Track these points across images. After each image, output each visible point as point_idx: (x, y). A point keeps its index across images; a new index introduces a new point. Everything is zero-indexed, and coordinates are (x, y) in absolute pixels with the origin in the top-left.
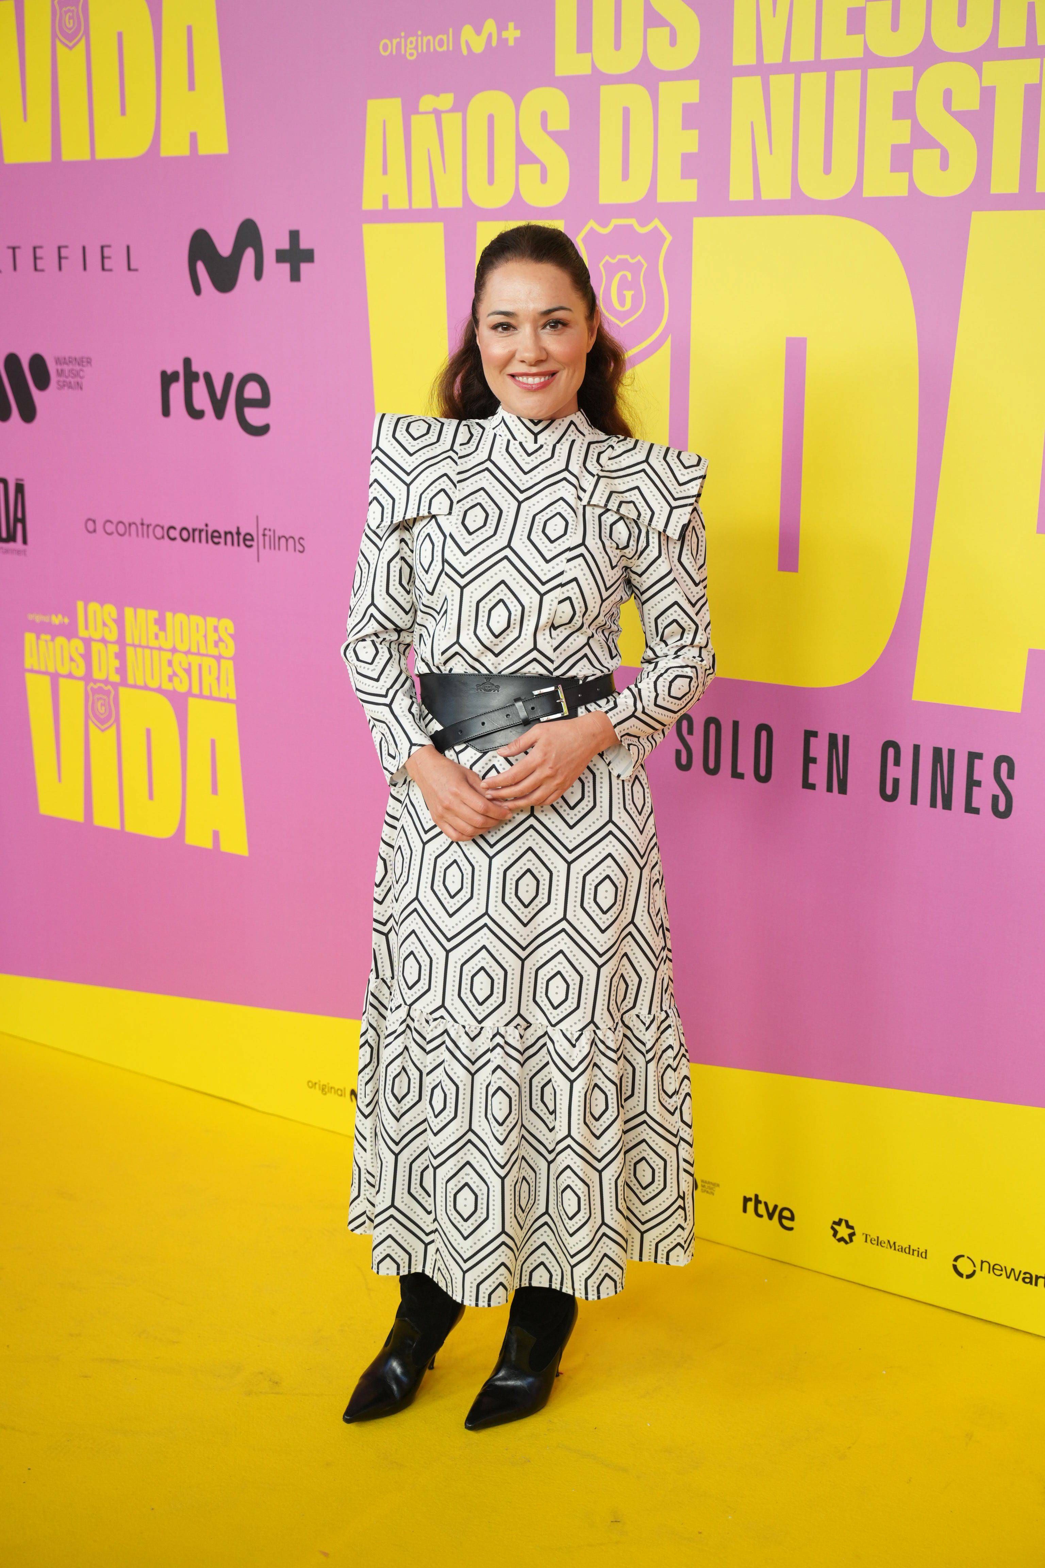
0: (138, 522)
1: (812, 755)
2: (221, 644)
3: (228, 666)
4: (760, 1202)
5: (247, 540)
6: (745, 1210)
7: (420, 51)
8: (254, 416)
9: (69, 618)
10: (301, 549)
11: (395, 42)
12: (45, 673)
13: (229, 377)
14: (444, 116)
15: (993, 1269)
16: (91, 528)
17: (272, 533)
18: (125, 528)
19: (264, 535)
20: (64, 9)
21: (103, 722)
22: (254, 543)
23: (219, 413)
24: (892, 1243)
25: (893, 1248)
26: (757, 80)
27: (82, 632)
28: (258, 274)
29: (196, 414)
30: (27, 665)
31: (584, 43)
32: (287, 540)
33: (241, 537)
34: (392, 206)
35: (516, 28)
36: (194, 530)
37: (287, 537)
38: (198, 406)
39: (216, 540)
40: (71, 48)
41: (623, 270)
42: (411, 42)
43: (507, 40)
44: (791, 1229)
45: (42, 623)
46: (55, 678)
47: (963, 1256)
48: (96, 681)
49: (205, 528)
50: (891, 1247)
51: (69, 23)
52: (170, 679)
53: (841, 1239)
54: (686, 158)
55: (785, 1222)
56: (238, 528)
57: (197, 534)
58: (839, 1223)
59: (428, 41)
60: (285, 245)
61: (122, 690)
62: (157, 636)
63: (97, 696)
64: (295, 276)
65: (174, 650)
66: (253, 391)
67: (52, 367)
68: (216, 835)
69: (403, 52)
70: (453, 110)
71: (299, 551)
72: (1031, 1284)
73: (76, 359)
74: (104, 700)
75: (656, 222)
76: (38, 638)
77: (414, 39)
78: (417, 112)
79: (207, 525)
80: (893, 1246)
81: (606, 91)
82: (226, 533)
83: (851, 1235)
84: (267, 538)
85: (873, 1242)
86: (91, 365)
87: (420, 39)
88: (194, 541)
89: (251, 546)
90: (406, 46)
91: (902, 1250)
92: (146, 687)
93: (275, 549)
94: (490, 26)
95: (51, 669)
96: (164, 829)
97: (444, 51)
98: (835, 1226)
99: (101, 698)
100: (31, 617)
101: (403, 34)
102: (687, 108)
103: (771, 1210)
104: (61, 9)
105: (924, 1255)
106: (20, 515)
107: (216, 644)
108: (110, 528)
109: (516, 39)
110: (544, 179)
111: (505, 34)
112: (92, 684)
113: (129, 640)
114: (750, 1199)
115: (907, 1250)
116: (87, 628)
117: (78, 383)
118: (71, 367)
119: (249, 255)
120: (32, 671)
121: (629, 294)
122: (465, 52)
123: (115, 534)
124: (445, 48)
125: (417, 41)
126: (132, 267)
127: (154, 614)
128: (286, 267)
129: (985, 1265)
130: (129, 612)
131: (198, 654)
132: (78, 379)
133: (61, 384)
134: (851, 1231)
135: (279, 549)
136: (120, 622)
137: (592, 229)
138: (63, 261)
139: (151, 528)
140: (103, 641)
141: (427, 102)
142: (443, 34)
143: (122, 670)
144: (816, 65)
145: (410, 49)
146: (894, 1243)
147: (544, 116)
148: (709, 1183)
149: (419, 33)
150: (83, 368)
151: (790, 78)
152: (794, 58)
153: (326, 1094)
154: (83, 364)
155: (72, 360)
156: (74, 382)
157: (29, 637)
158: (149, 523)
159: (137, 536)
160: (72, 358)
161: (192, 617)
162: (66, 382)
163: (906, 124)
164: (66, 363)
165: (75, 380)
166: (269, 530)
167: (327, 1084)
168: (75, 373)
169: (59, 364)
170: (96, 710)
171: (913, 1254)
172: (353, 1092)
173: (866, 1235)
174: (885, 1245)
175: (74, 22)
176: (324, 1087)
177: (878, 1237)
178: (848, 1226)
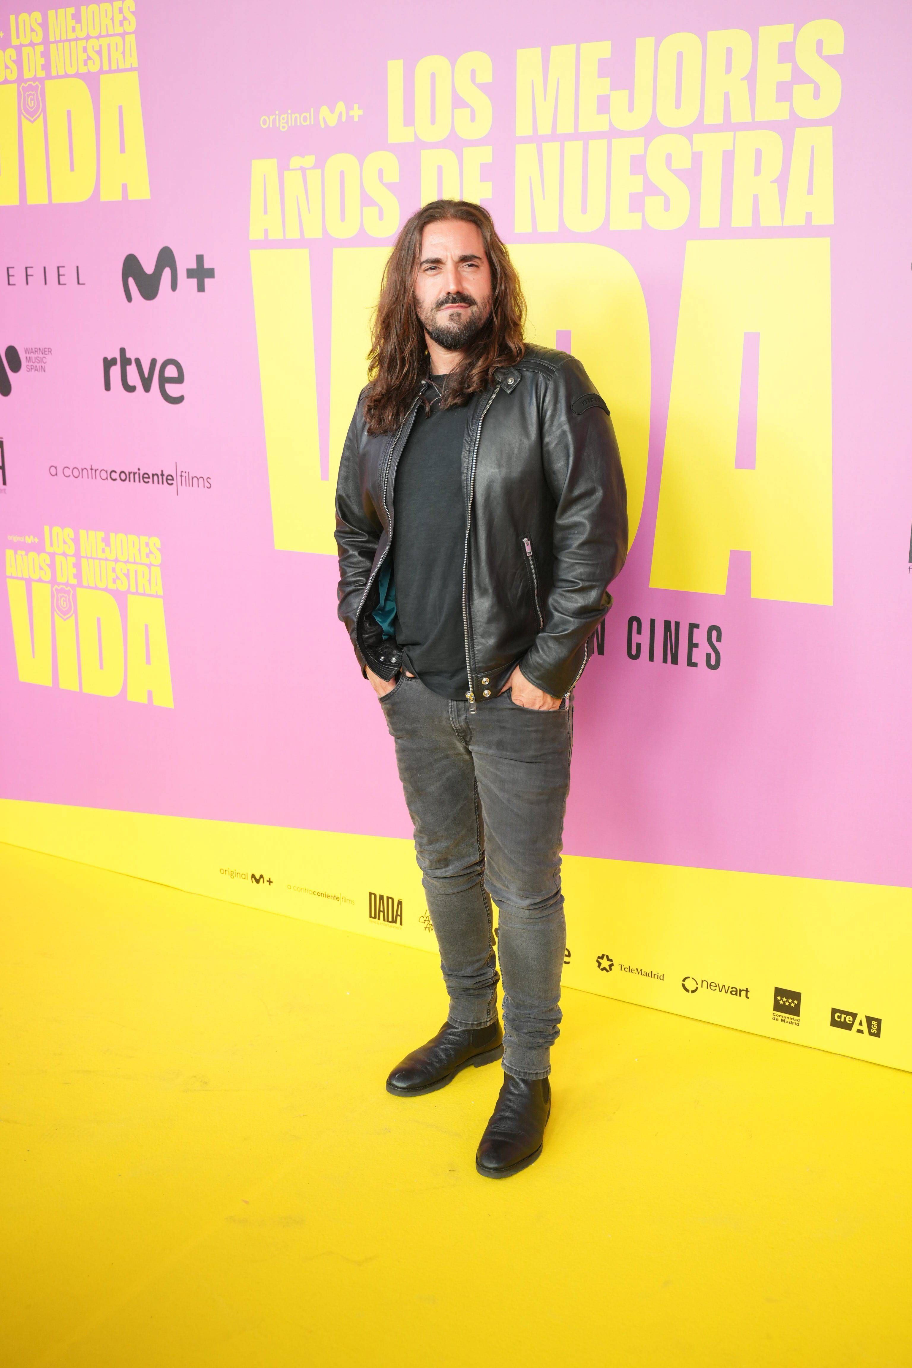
0: (89, 468)
2: (151, 556)
3: (156, 571)
5: (169, 480)
7: (290, 124)
8: (173, 390)
9: (38, 538)
10: (209, 485)
11: (271, 118)
12: (22, 579)
13: (154, 362)
14: (308, 172)
15: (710, 985)
16: (54, 473)
17: (187, 474)
18: (78, 472)
19: (181, 476)
20: (27, 93)
21: (65, 613)
22: (174, 482)
23: (147, 388)
24: (639, 970)
25: (640, 973)
26: (533, 146)
27: (48, 548)
28: (174, 287)
29: (130, 389)
30: (8, 573)
31: (409, 120)
32: (198, 480)
33: (165, 478)
34: (271, 237)
35: (359, 108)
36: (130, 473)
37: (198, 477)
38: (131, 382)
39: (146, 480)
40: (32, 122)
42: (283, 118)
43: (353, 116)
44: (568, 963)
45: (19, 542)
46: (29, 582)
47: (689, 977)
48: (59, 584)
49: (138, 471)
50: (639, 973)
51: (31, 104)
52: (114, 581)
53: (604, 969)
56: (162, 471)
57: (132, 475)
58: (602, 957)
59: (296, 118)
60: (193, 265)
61: (79, 590)
62: (103, 551)
63: (60, 595)
64: (201, 288)
65: (116, 560)
66: (171, 372)
67: (22, 355)
68: (150, 694)
69: (277, 125)
70: (315, 167)
71: (207, 487)
72: (737, 995)
73: (40, 349)
74: (66, 597)
76: (16, 553)
77: (285, 116)
78: (288, 169)
79: (139, 469)
80: (640, 972)
81: (425, 154)
82: (153, 475)
83: (611, 966)
84: (183, 478)
85: (626, 970)
86: (51, 354)
87: (289, 116)
88: (130, 481)
89: (172, 484)
90: (279, 121)
91: (646, 975)
92: (96, 588)
93: (189, 486)
94: (341, 106)
95: (26, 576)
96: (112, 691)
97: (307, 125)
98: (600, 960)
99: (63, 596)
100: (10, 538)
101: (277, 112)
102: (483, 166)
104: (24, 93)
105: (662, 978)
106: (1, 464)
107: (148, 556)
108: (67, 472)
109: (359, 116)
110: (381, 217)
111: (351, 113)
112: (56, 586)
113: (83, 554)
115: (650, 975)
116: (52, 545)
117: (42, 367)
118: (36, 355)
119: (167, 273)
120: (11, 577)
122: (323, 125)
123: (72, 476)
124: (308, 123)
125: (288, 117)
126: (81, 282)
127: (101, 534)
128: (194, 282)
129: (705, 983)
130: (82, 533)
131: (135, 563)
132: (43, 364)
133: (30, 368)
134: (610, 963)
135: (193, 486)
136: (76, 540)
138: (29, 277)
139: (98, 472)
140: (64, 554)
141: (296, 162)
142: (307, 112)
143: (78, 576)
144: (575, 136)
145: (283, 123)
146: (641, 970)
147: (381, 172)
149: (289, 111)
150: (46, 356)
151: (557, 145)
152: (560, 131)
153: (233, 878)
154: (46, 353)
155: (37, 350)
156: (39, 366)
157: (9, 553)
158: (96, 469)
159: (88, 478)
160: (37, 349)
161: (129, 536)
162: (33, 366)
163: (639, 179)
164: (33, 352)
165: (40, 364)
166: (185, 472)
167: (234, 871)
168: (39, 359)
169: (27, 353)
170: (60, 606)
171: (654, 978)
172: (253, 876)
173: (621, 965)
174: (635, 972)
175: (34, 103)
176: (232, 873)
177: (629, 966)
178: (609, 960)
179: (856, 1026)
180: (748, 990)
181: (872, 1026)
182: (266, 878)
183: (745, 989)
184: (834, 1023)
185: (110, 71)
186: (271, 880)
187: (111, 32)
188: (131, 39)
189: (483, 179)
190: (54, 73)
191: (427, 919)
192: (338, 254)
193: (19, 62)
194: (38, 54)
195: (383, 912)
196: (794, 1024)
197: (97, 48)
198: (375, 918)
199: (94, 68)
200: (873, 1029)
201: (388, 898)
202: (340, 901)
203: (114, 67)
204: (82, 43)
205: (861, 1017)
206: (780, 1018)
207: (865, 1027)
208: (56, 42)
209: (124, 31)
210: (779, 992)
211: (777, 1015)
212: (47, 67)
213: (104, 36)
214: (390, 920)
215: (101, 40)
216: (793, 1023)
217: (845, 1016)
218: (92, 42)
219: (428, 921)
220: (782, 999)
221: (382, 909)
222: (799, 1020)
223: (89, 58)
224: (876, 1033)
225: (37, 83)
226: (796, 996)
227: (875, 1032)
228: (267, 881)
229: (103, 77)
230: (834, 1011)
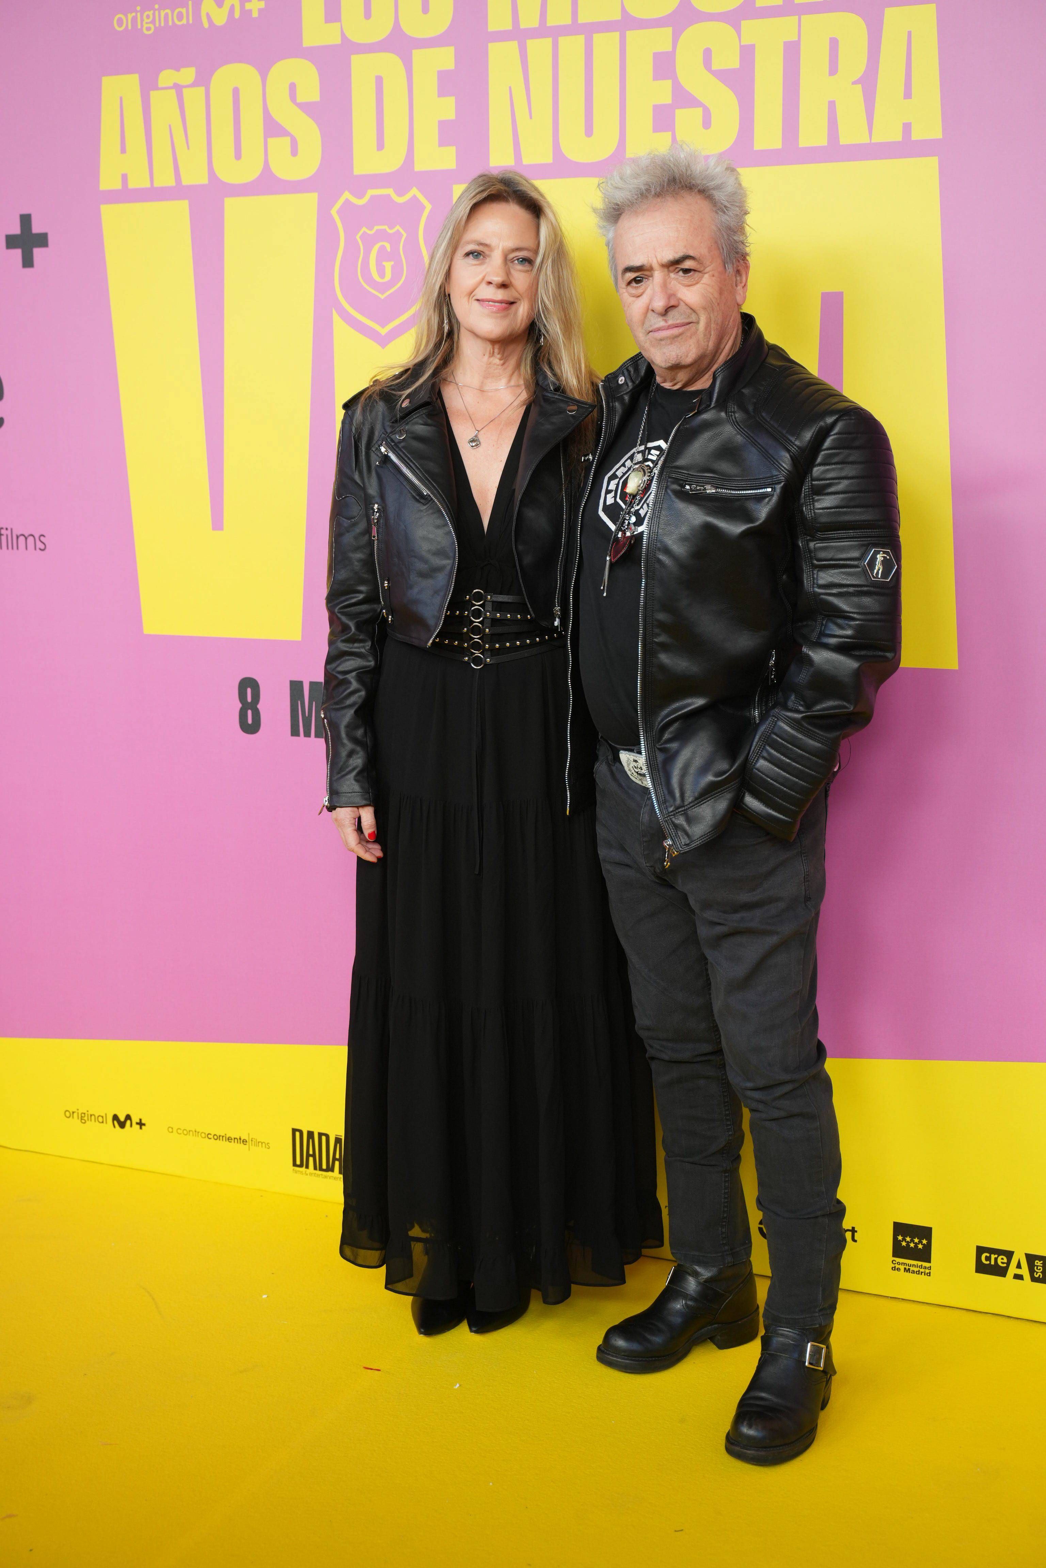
7: (157, 25)
10: (42, 547)
11: (130, 16)
14: (185, 91)
17: (9, 532)
26: (514, 44)
31: (332, 13)
32: (26, 539)
34: (132, 184)
37: (26, 535)
41: (382, 241)
42: (148, 17)
43: (250, 11)
54: (442, 124)
59: (166, 15)
60: (16, 230)
64: (28, 262)
69: (139, 27)
70: (194, 84)
71: (40, 549)
75: (414, 191)
77: (151, 13)
78: (157, 88)
81: (358, 62)
84: (4, 538)
87: (157, 13)
90: (142, 20)
93: (12, 548)
97: (183, 25)
101: (138, 8)
102: (442, 75)
109: (260, 10)
110: (294, 152)
111: (248, 6)
121: (388, 265)
122: (206, 25)
124: (184, 21)
125: (154, 14)
128: (17, 253)
135: (18, 548)
137: (347, 200)
141: (167, 77)
142: (183, 8)
144: (574, 28)
145: (147, 23)
147: (293, 88)
149: (157, 6)
151: (547, 42)
152: (551, 22)
153: (85, 1123)
163: (667, 84)
166: (7, 529)
167: (85, 1112)
172: (115, 1118)
176: (83, 1115)
179: (1012, 1270)
180: (856, 1229)
181: (1036, 1267)
182: (135, 1119)
183: (851, 1229)
184: (981, 1268)
186: (143, 1122)
189: (442, 92)
192: (232, 206)
195: (314, 1156)
196: (923, 1274)
198: (301, 1166)
200: (1037, 1273)
201: (320, 1135)
202: (247, 1146)
205: (1019, 1256)
206: (902, 1267)
207: (1025, 1271)
210: (900, 1229)
211: (899, 1263)
214: (324, 1167)
216: (922, 1272)
217: (996, 1256)
220: (904, 1239)
221: (311, 1152)
222: (930, 1267)
224: (1041, 1277)
226: (925, 1233)
227: (1040, 1275)
228: (137, 1123)
230: (980, 1250)
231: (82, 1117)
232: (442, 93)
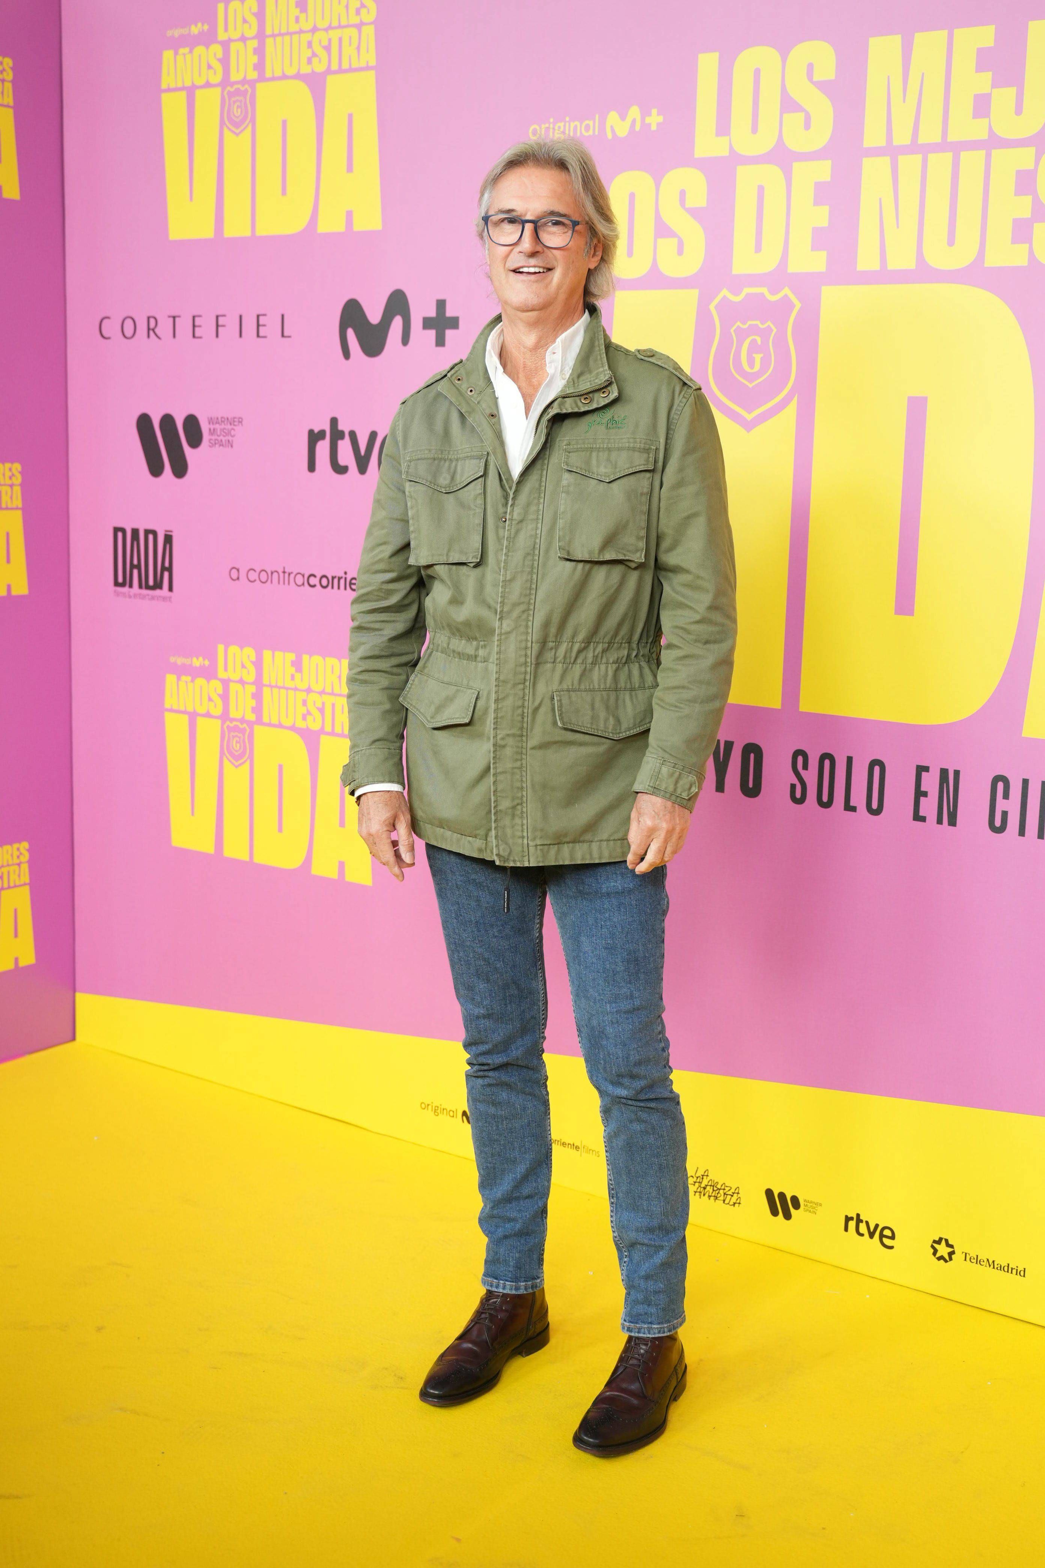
0: (280, 570)
1: (923, 789)
4: (862, 1221)
6: (846, 1229)
9: (209, 660)
11: (543, 126)
12: (184, 712)
13: (373, 435)
16: (235, 576)
18: (267, 576)
20: (233, 99)
21: (237, 758)
23: (363, 468)
24: (991, 1262)
25: (992, 1266)
26: (886, 159)
27: (221, 674)
28: (405, 340)
29: (340, 469)
30: (167, 705)
31: (723, 127)
35: (658, 114)
36: (333, 578)
38: (342, 462)
40: (237, 134)
41: (754, 335)
42: (559, 127)
43: (650, 125)
44: (891, 1248)
45: (184, 665)
48: (232, 720)
49: (344, 576)
50: (990, 1266)
51: (237, 112)
52: (304, 718)
53: (941, 1258)
54: (817, 232)
55: (885, 1240)
57: (336, 581)
58: (939, 1242)
59: (576, 127)
60: (432, 313)
61: (257, 729)
62: (293, 677)
63: (232, 734)
64: (440, 341)
65: (309, 690)
67: (205, 427)
68: (342, 865)
73: (228, 419)
74: (240, 738)
75: (787, 291)
76: (179, 679)
77: (562, 124)
79: (346, 573)
80: (992, 1264)
81: (742, 171)
83: (951, 1254)
85: (972, 1260)
86: (242, 425)
87: (567, 124)
88: (333, 587)
90: (554, 131)
91: (1001, 1268)
92: (280, 726)
95: (190, 709)
96: (291, 860)
97: (589, 136)
98: (936, 1246)
99: (236, 736)
100: (172, 659)
101: (552, 120)
103: (872, 1229)
104: (229, 100)
105: (1022, 1273)
106: (167, 564)
109: (658, 124)
110: (681, 251)
111: (648, 120)
112: (228, 723)
113: (266, 681)
114: (852, 1219)
115: (1006, 1269)
116: (226, 669)
117: (229, 441)
118: (223, 426)
119: (397, 322)
120: (171, 710)
121: (758, 357)
122: (610, 135)
123: (258, 581)
124: (591, 133)
125: (565, 126)
126: (286, 334)
127: (291, 656)
128: (432, 334)
130: (267, 654)
131: (332, 694)
132: (229, 438)
133: (213, 442)
134: (950, 1250)
136: (258, 664)
137: (725, 297)
138: (220, 329)
139: (292, 576)
140: (241, 682)
142: (590, 120)
143: (258, 710)
144: (943, 146)
145: (558, 133)
146: (993, 1262)
147: (683, 194)
148: (811, 1202)
149: (567, 119)
150: (235, 427)
151: (918, 158)
154: (235, 423)
155: (224, 420)
156: (226, 440)
157: (171, 679)
158: (290, 571)
159: (279, 583)
160: (224, 418)
161: (327, 659)
162: (217, 440)
163: (1028, 200)
164: (219, 423)
165: (227, 438)
168: (226, 431)
169: (211, 424)
170: (231, 747)
171: (1012, 1273)
172: (464, 1114)
173: (966, 1254)
174: (984, 1264)
175: (241, 112)
176: (436, 1108)
177: (977, 1256)
178: (948, 1245)
185: (341, 71)
187: (344, 22)
188: (369, 31)
190: (268, 74)
191: (698, 1180)
192: (622, 298)
193: (225, 61)
194: (250, 51)
197: (325, 42)
199: (319, 67)
202: (579, 1152)
203: (345, 65)
204: (306, 37)
208: (274, 36)
209: (361, 20)
212: (260, 67)
213: (335, 28)
215: (331, 32)
218: (319, 35)
219: (699, 1182)
223: (314, 54)
225: (246, 86)
229: (330, 79)
231: (435, 1110)
232: (818, 202)
